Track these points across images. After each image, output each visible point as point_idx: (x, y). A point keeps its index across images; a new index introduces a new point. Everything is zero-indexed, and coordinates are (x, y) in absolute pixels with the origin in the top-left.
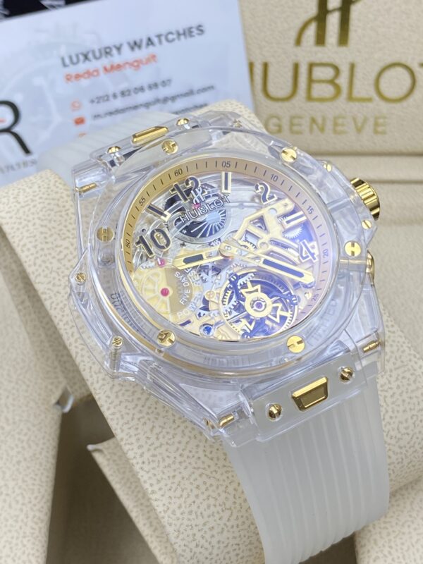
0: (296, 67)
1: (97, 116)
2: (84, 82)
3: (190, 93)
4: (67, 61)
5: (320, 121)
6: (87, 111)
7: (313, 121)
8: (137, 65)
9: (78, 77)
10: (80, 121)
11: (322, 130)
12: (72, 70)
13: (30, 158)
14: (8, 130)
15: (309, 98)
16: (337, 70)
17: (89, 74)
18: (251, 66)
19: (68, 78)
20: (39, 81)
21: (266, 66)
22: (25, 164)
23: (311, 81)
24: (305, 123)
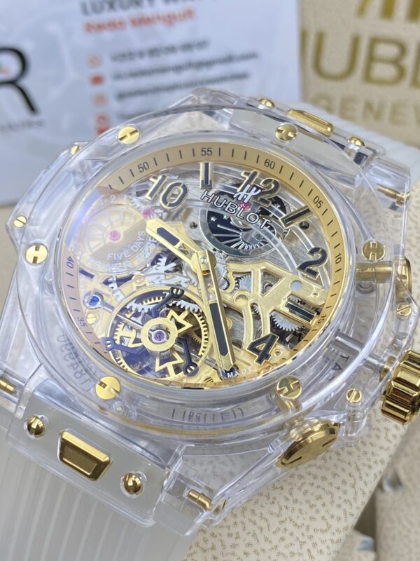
0: (356, 41)
1: (118, 76)
2: (107, 35)
3: (229, 59)
4: (89, 8)
5: (376, 107)
6: (107, 68)
7: (369, 106)
8: (170, 20)
9: (100, 27)
10: (97, 80)
11: (378, 116)
12: (95, 18)
13: (35, 118)
14: (13, 83)
15: (368, 78)
16: (403, 49)
17: (113, 25)
18: (303, 36)
19: (89, 28)
20: (53, 28)
21: (321, 37)
22: (29, 124)
23: (371, 59)
24: (360, 107)
